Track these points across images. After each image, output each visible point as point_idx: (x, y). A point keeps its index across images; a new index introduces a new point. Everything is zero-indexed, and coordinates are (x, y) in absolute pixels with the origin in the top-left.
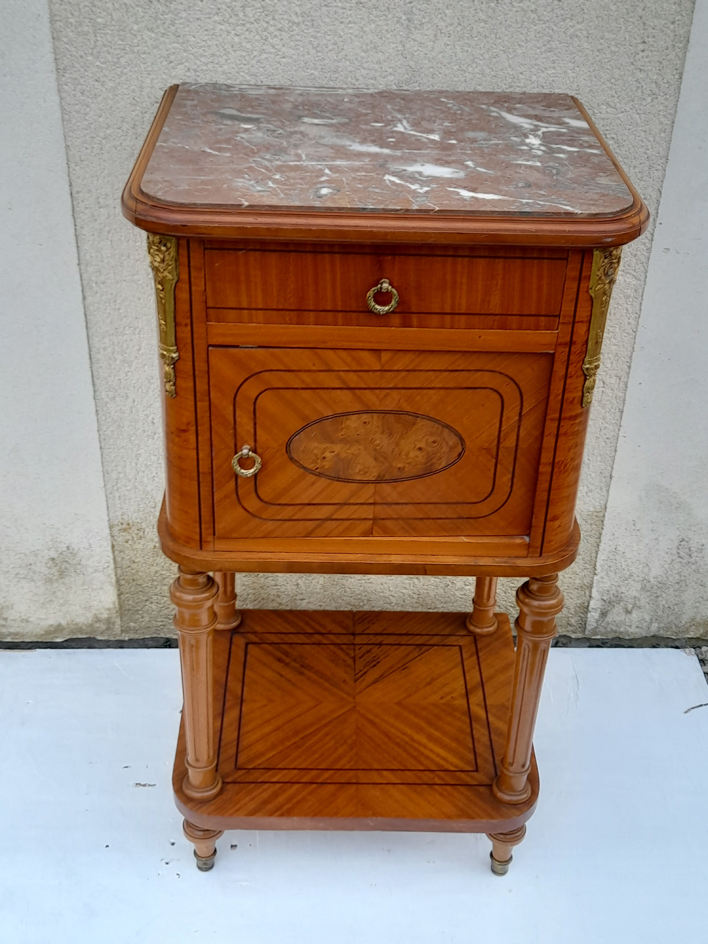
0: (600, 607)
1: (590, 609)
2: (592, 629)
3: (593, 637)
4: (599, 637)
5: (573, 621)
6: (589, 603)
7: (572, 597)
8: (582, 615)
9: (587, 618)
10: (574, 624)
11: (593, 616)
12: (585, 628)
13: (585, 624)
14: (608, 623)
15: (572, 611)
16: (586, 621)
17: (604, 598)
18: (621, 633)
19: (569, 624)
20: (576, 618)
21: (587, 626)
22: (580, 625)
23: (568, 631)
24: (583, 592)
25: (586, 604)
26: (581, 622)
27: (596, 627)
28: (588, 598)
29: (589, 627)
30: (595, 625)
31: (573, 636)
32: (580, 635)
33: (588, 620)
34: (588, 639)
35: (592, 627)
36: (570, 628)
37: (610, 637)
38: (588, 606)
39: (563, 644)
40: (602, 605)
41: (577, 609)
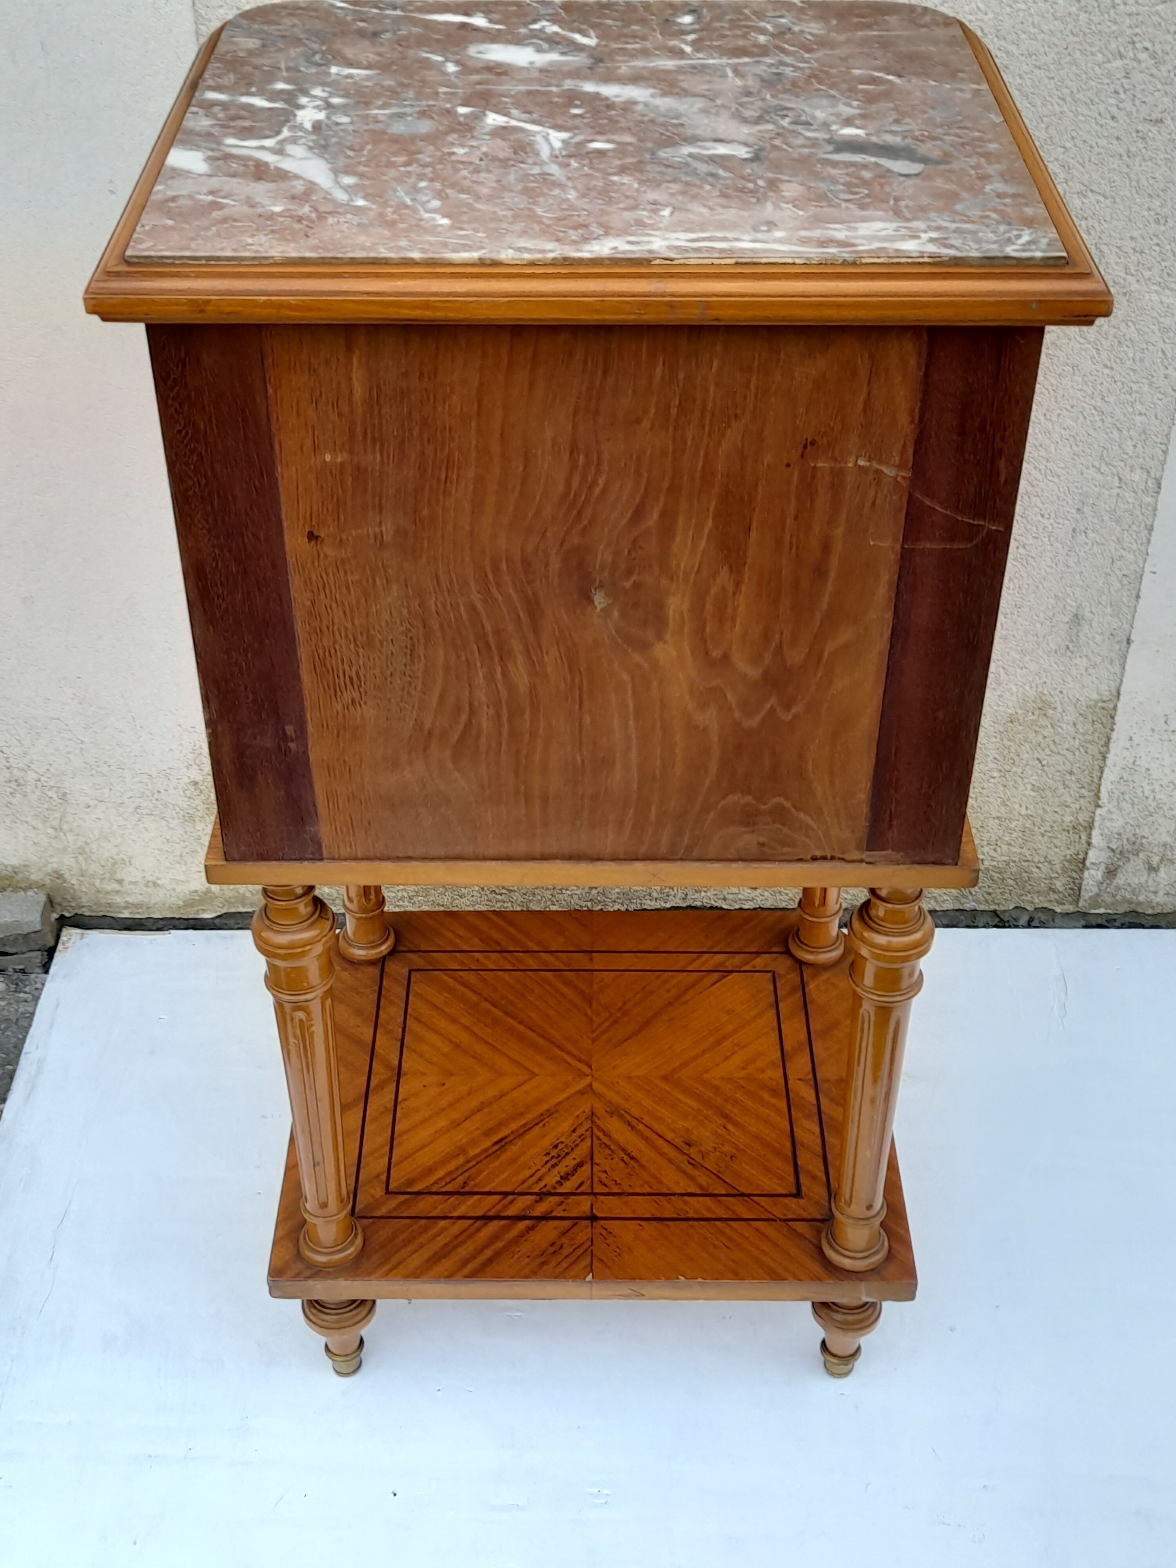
0: (1106, 861)
1: (1088, 863)
2: (1090, 898)
3: (1093, 911)
4: (1102, 911)
5: (1059, 885)
6: (1086, 853)
7: (1058, 843)
8: (1074, 875)
9: (1081, 878)
10: (1061, 889)
11: (1092, 877)
12: (1079, 895)
13: (1080, 889)
14: (1118, 888)
15: (1058, 868)
16: (1081, 884)
17: (1110, 845)
18: (1140, 903)
19: (1050, 889)
20: (1064, 880)
21: (1082, 893)
22: (1071, 892)
23: (1050, 901)
24: (1077, 836)
25: (1081, 857)
26: (1072, 886)
27: (1098, 895)
28: (1085, 845)
29: (1085, 895)
30: (1095, 890)
31: (1058, 910)
32: (1070, 908)
33: (1085, 883)
34: (1084, 915)
35: (1091, 894)
36: (1053, 896)
37: (1121, 910)
38: (1084, 860)
39: (1041, 922)
40: (1109, 858)
41: (1067, 864)
